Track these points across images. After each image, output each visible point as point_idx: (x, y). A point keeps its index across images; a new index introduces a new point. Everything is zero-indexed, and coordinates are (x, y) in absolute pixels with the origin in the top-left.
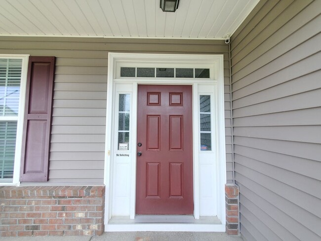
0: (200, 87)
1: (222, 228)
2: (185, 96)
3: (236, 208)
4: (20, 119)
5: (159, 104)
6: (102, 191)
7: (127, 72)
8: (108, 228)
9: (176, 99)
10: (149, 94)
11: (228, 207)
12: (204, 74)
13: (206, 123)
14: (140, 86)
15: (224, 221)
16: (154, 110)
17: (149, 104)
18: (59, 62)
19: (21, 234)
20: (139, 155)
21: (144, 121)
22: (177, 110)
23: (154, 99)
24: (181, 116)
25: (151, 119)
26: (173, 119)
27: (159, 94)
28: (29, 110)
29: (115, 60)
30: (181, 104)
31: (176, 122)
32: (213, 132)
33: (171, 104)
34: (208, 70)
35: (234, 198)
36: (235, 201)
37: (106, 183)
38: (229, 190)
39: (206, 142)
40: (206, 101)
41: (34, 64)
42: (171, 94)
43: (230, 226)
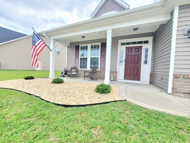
0: (144, 46)
1: (148, 83)
3: (152, 78)
4: (99, 57)
5: (132, 52)
6: (116, 72)
7: (123, 44)
8: (118, 80)
9: (137, 50)
10: (129, 49)
11: (150, 78)
12: (147, 42)
13: (146, 56)
14: (126, 47)
15: (149, 81)
16: (130, 53)
17: (129, 52)
19: (101, 79)
20: (125, 65)
21: (127, 56)
22: (137, 53)
23: (130, 50)
24: (138, 55)
26: (136, 56)
27: (132, 49)
28: (101, 55)
29: (121, 41)
30: (138, 51)
31: (136, 57)
32: (148, 59)
33: (135, 52)
35: (152, 75)
36: (152, 76)
37: (117, 70)
38: (151, 74)
39: (146, 62)
40: (147, 50)
41: (102, 44)
42: (135, 49)
43: (150, 82)
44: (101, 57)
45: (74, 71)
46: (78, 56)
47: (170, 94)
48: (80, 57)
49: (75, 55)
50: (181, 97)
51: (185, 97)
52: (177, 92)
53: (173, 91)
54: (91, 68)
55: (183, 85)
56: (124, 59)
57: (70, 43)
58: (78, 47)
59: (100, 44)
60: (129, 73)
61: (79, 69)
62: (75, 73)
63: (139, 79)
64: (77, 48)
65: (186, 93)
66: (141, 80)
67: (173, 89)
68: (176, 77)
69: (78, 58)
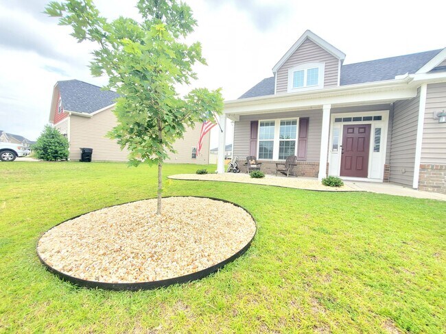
0: (375, 125)
1: (382, 181)
2: (367, 129)
3: (388, 173)
4: (296, 140)
5: (353, 132)
7: (338, 120)
9: (362, 130)
10: (348, 129)
11: (385, 172)
12: (379, 118)
13: (378, 140)
14: (344, 125)
15: (382, 178)
16: (350, 135)
17: (348, 133)
18: (310, 119)
20: (342, 153)
21: (345, 139)
22: (362, 135)
23: (351, 130)
24: (364, 138)
25: (349, 139)
26: (360, 139)
27: (353, 128)
28: (299, 137)
29: (334, 116)
30: (364, 132)
31: (361, 140)
32: (381, 144)
33: (359, 133)
34: (381, 117)
35: (388, 169)
38: (386, 166)
39: (377, 149)
40: (378, 131)
41: (301, 120)
42: (360, 128)
43: (384, 179)
44: (299, 141)
45: (252, 162)
46: (256, 138)
47: (416, 189)
48: (258, 140)
49: (249, 136)
50: (429, 191)
51: (433, 191)
52: (425, 186)
53: (419, 185)
54: (280, 158)
55: (431, 177)
56: (340, 143)
57: (240, 116)
58: (257, 122)
59: (298, 119)
60: (348, 167)
61: (257, 159)
62: (255, 166)
63: (365, 175)
64: (254, 125)
65: (435, 187)
66: (369, 177)
67: (419, 182)
68: (423, 168)
69: (256, 141)
